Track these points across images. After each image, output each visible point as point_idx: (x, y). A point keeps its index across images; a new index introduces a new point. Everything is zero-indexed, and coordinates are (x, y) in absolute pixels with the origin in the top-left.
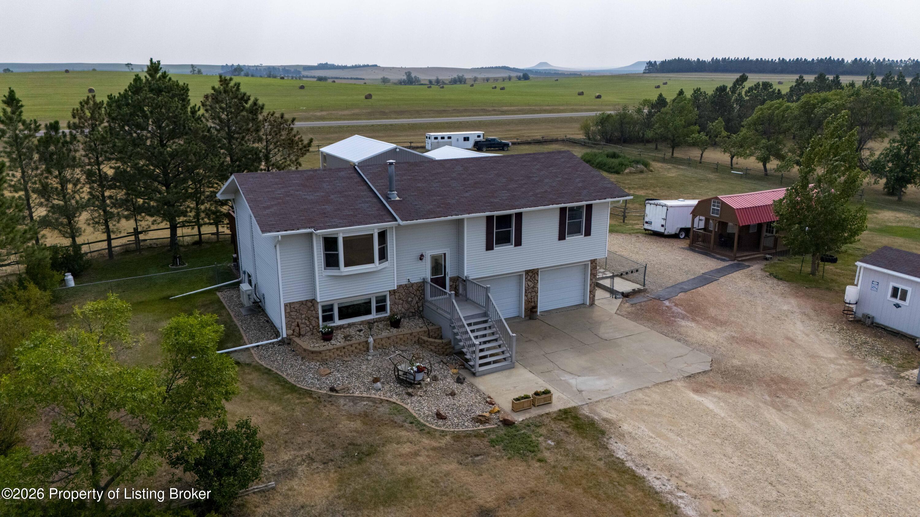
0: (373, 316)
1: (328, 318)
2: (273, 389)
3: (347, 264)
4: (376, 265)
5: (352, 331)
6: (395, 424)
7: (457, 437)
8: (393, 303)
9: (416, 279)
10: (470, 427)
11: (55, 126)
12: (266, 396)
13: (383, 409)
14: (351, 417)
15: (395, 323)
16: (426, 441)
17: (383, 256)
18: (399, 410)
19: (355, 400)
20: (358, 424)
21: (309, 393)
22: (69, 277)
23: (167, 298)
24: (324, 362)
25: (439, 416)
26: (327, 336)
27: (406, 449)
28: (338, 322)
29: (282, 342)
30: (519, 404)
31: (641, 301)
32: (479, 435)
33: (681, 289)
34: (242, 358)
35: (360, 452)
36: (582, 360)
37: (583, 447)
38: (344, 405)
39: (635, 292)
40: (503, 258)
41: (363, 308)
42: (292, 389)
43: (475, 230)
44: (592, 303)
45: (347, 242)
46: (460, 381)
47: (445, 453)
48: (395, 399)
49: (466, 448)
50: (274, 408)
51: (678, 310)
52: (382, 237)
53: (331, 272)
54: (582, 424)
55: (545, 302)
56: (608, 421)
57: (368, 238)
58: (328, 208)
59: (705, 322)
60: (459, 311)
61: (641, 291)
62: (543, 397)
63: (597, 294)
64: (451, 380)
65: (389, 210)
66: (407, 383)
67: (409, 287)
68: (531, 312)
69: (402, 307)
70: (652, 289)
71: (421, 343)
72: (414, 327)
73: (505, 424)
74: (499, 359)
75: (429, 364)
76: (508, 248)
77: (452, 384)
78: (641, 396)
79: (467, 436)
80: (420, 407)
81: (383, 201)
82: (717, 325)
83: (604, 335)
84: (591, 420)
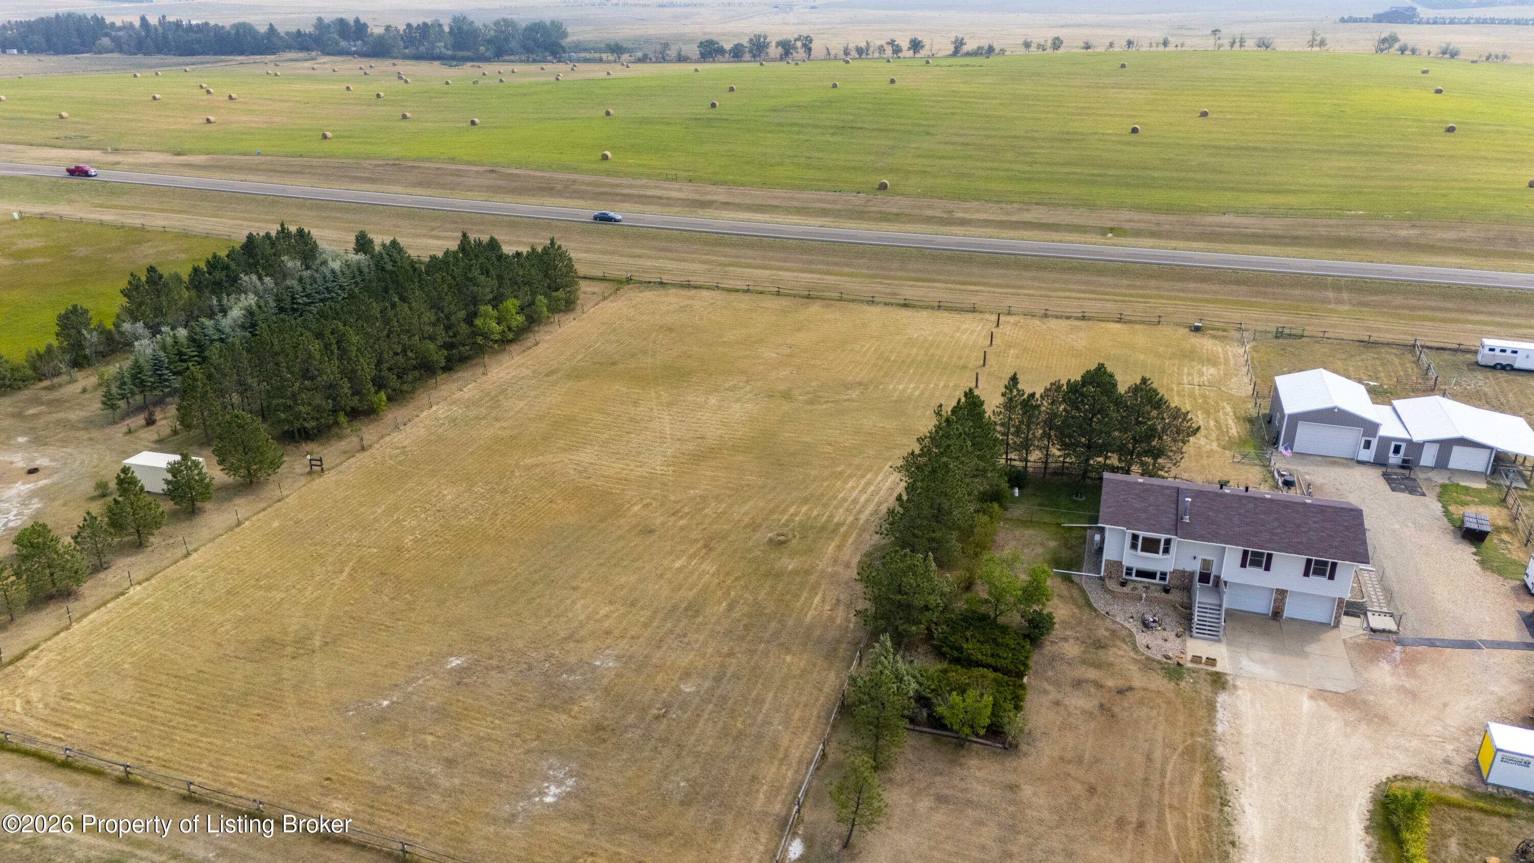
0: (1157, 581)
1: (1129, 574)
2: (1081, 601)
3: (1142, 550)
4: (1160, 556)
5: (1140, 586)
6: (1124, 641)
7: (1148, 658)
8: (1171, 578)
9: (1189, 569)
10: (1159, 657)
12: (1075, 603)
13: (1125, 633)
14: (1107, 629)
15: (1166, 590)
16: (1132, 654)
17: (1166, 551)
18: (1131, 635)
19: (1114, 622)
20: (1107, 634)
21: (1095, 610)
22: (1016, 491)
23: (1059, 525)
24: (1114, 597)
25: (1148, 647)
26: (1123, 584)
27: (1121, 653)
28: (1134, 578)
29: (1101, 578)
30: (1196, 659)
31: (1379, 640)
32: (1159, 662)
33: (1431, 643)
34: (1076, 579)
35: (1099, 645)
36: (1266, 655)
37: (1205, 689)
38: (1108, 623)
39: (1384, 631)
40: (1254, 576)
41: (1152, 575)
42: (1089, 605)
43: (1233, 554)
44: (1337, 625)
45: (1144, 539)
46: (1178, 636)
47: (1135, 661)
48: (1134, 630)
49: (1148, 664)
50: (1076, 610)
51: (1397, 656)
52: (1168, 542)
53: (1133, 552)
54: (1219, 681)
55: (1289, 611)
56: (1235, 686)
57: (1158, 541)
58: (1143, 516)
59: (1401, 670)
60: (1201, 597)
61: (1390, 632)
62: (1212, 661)
63: (1345, 620)
64: (1174, 634)
65: (1177, 527)
66: (1146, 625)
67: (1183, 572)
68: (1277, 614)
69: (1176, 582)
70: (1407, 633)
71: (1175, 608)
72: (1176, 596)
73: (1179, 664)
74: (1213, 635)
75: (1167, 620)
76: (1260, 571)
77: (1171, 636)
78: (1273, 685)
79: (1154, 660)
80: (1142, 639)
81: (1178, 519)
82: (1408, 675)
83: (1308, 649)
84: (1226, 682)
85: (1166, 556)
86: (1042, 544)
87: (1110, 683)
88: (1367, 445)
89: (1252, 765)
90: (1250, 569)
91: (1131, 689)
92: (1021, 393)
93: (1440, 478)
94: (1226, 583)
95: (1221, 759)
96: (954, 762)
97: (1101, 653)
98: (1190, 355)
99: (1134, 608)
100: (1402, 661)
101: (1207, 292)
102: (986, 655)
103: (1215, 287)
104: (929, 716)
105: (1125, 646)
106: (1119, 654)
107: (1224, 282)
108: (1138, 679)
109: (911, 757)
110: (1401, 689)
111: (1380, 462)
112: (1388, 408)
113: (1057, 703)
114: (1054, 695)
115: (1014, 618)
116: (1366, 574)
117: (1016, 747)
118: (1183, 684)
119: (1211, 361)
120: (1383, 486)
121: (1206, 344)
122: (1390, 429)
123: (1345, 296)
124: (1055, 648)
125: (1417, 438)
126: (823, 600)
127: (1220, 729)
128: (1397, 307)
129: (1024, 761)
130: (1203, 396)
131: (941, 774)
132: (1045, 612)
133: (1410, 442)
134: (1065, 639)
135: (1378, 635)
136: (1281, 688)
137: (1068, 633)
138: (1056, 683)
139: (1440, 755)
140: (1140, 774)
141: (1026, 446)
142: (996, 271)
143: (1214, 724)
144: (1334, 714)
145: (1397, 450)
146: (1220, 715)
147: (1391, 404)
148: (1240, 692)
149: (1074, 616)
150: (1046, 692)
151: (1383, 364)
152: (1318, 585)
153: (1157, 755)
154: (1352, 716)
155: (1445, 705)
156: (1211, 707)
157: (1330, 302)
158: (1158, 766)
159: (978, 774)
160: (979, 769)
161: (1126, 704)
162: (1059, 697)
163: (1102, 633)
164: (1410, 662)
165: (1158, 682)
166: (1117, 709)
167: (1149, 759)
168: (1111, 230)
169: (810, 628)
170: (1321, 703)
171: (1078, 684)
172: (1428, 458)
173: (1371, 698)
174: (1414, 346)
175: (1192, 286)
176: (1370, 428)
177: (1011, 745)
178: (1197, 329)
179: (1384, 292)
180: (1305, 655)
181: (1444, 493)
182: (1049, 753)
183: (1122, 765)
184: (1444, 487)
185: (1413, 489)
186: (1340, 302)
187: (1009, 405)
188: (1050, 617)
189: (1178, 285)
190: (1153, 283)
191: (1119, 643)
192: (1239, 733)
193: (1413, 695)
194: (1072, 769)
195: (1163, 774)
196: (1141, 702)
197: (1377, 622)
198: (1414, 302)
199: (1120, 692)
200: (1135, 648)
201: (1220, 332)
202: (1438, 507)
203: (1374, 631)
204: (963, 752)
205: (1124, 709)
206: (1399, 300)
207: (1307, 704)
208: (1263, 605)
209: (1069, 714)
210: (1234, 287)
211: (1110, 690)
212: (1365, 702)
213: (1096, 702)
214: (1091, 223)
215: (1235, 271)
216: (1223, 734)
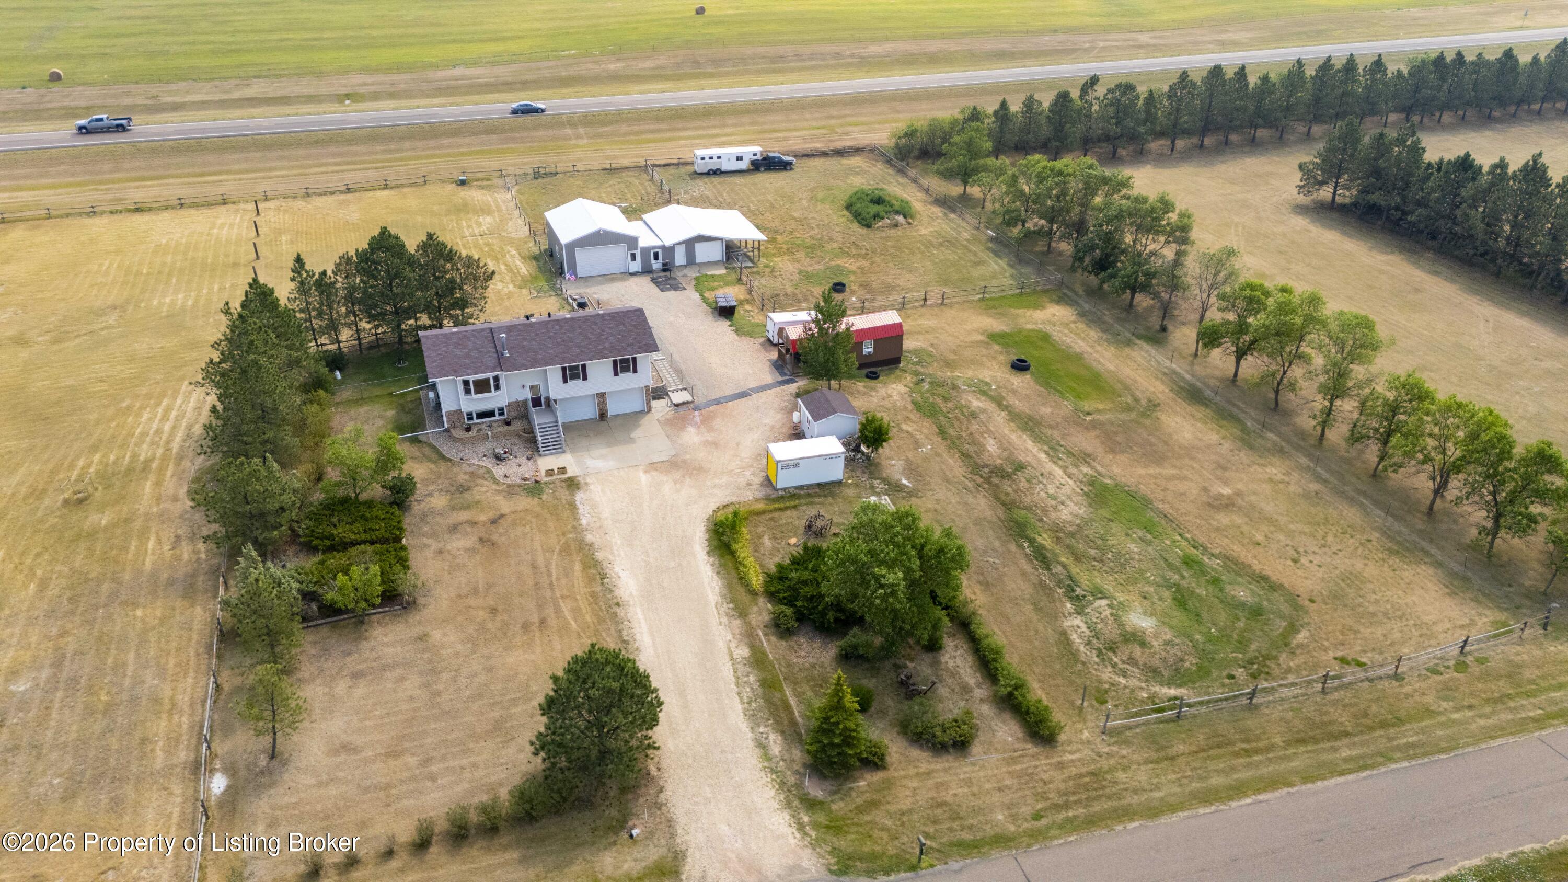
0: (497, 417)
1: (470, 418)
2: (434, 456)
3: (476, 393)
4: (493, 393)
5: (483, 426)
6: (484, 478)
7: (509, 486)
8: (509, 411)
9: (521, 398)
10: (518, 482)
11: (324, 273)
12: (430, 460)
13: (482, 471)
14: (465, 473)
15: (508, 423)
16: (494, 487)
17: (497, 387)
18: (489, 471)
19: (470, 465)
20: (467, 477)
21: (450, 460)
22: (338, 373)
23: (391, 394)
24: (463, 444)
25: (506, 476)
26: (468, 429)
27: (484, 489)
28: (476, 421)
29: (447, 431)
30: (550, 473)
31: (682, 411)
32: (519, 486)
33: (718, 402)
34: (423, 439)
35: (463, 489)
36: (604, 451)
37: (563, 494)
38: (465, 467)
39: (684, 403)
40: (576, 388)
41: (490, 414)
42: (443, 457)
43: (554, 373)
44: (649, 410)
45: (475, 382)
46: (528, 459)
47: (498, 492)
48: (490, 466)
49: (510, 491)
50: (432, 466)
51: (697, 419)
52: (496, 379)
53: (468, 397)
54: (573, 484)
55: (612, 410)
56: (586, 484)
57: (488, 380)
58: (467, 361)
59: (703, 429)
60: (539, 419)
61: (688, 402)
62: (562, 470)
63: (655, 404)
64: (525, 458)
65: (501, 362)
66: (499, 458)
67: (517, 402)
68: (603, 415)
69: (514, 413)
70: (699, 400)
71: (519, 436)
72: (517, 426)
73: (536, 482)
74: (557, 447)
75: (516, 449)
76: (579, 382)
77: (523, 460)
78: (615, 472)
79: (514, 486)
80: (499, 471)
81: (499, 356)
82: (708, 431)
83: (633, 435)
84: (579, 483)
85: (499, 392)
86: (381, 417)
87: (483, 518)
88: (633, 257)
89: (616, 539)
90: (571, 383)
91: (502, 516)
92: (311, 274)
93: (692, 273)
94: (555, 401)
95: (591, 545)
96: (359, 638)
97: (466, 495)
98: (463, 208)
99: (483, 448)
100: (703, 422)
101: (461, 146)
102: (359, 533)
103: (467, 140)
104: (319, 608)
105: (485, 483)
106: (483, 491)
107: (474, 134)
108: (505, 506)
109: (313, 652)
110: (706, 443)
111: (646, 271)
112: (640, 223)
113: (440, 552)
114: (434, 545)
115: (376, 491)
116: (660, 363)
117: (415, 602)
118: (544, 497)
119: (485, 210)
120: (655, 289)
121: (474, 195)
122: (646, 240)
123: (581, 130)
124: (423, 505)
125: (668, 243)
126: (159, 542)
127: (584, 522)
128: (626, 134)
129: (425, 612)
130: (488, 245)
131: (349, 654)
132: (404, 475)
133: (663, 248)
134: (430, 494)
135: (680, 408)
136: (622, 473)
137: (431, 488)
138: (434, 535)
139: (742, 481)
140: (530, 582)
141: (333, 327)
142: (236, 156)
143: (579, 519)
144: (665, 478)
145: (656, 257)
146: (581, 511)
147: (642, 219)
148: (592, 487)
149: (432, 471)
150: (427, 546)
151: (627, 187)
152: (627, 380)
153: (540, 560)
154: (677, 475)
155: (738, 444)
156: (573, 507)
157: (570, 139)
158: (543, 569)
159: (385, 640)
160: (385, 635)
161: (501, 530)
162: (440, 546)
163: (462, 478)
164: (707, 421)
165: (524, 502)
166: (495, 537)
167: (534, 567)
168: (347, 96)
169: (154, 575)
170: (654, 473)
171: (454, 529)
172: (680, 258)
173: (688, 457)
174: (646, 166)
175: (446, 141)
176: (631, 242)
177: (408, 603)
178: (463, 183)
179: (611, 123)
180: (632, 441)
181: (699, 284)
182: (446, 596)
183: (513, 580)
184: (697, 279)
185: (676, 288)
186: (579, 137)
187: (303, 288)
188: (410, 478)
189: (432, 143)
190: (407, 144)
191: (479, 481)
192: (600, 519)
193: (715, 444)
194: (471, 601)
195: (549, 574)
196: (514, 524)
197: (678, 397)
198: (636, 128)
199: (494, 522)
200: (495, 481)
201: (484, 181)
202: (696, 296)
203: (677, 405)
204: (365, 627)
205: (501, 535)
206: (624, 128)
207: (644, 478)
208: (589, 412)
209: (454, 557)
210: (484, 137)
211: (484, 524)
212: (684, 461)
213: (475, 538)
214: (324, 91)
215: (481, 121)
216: (588, 525)
